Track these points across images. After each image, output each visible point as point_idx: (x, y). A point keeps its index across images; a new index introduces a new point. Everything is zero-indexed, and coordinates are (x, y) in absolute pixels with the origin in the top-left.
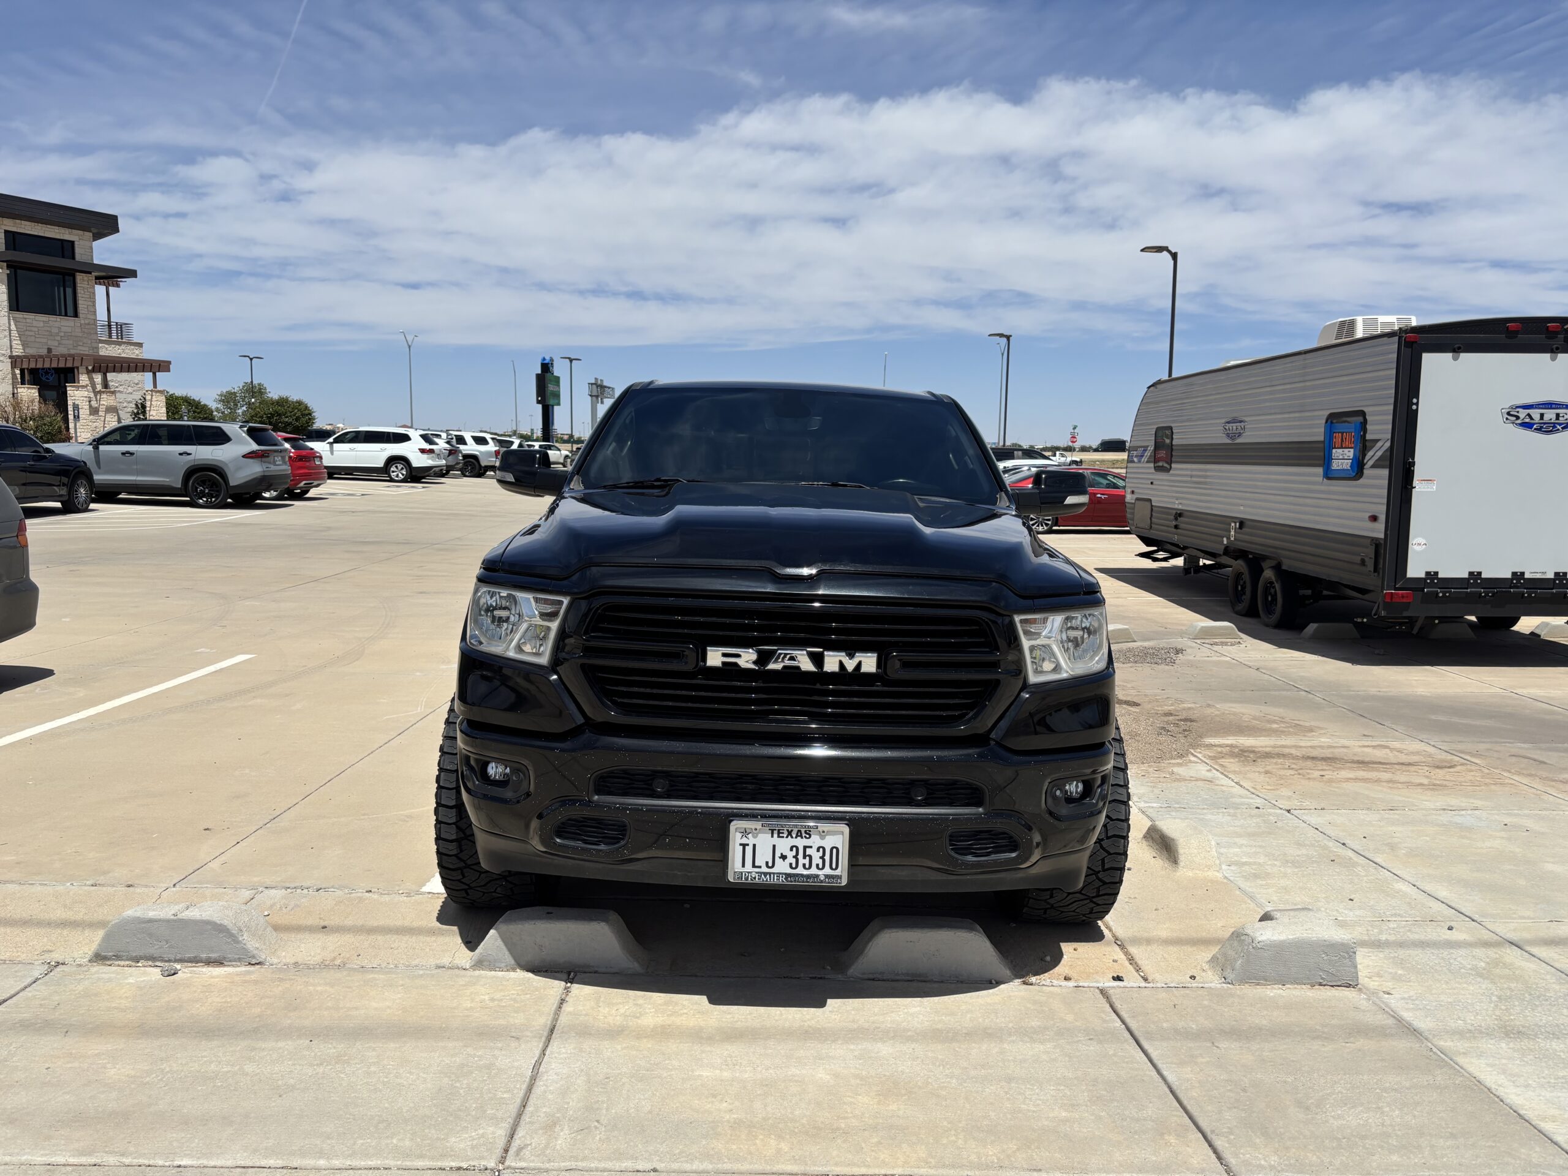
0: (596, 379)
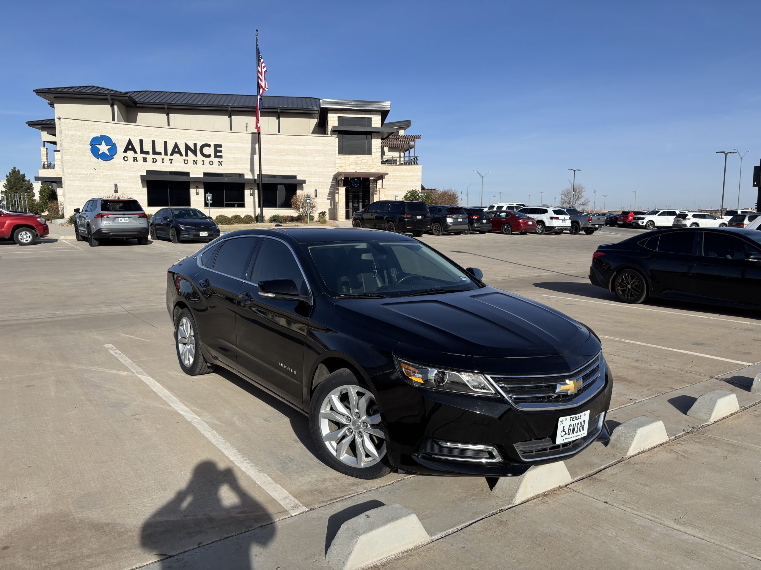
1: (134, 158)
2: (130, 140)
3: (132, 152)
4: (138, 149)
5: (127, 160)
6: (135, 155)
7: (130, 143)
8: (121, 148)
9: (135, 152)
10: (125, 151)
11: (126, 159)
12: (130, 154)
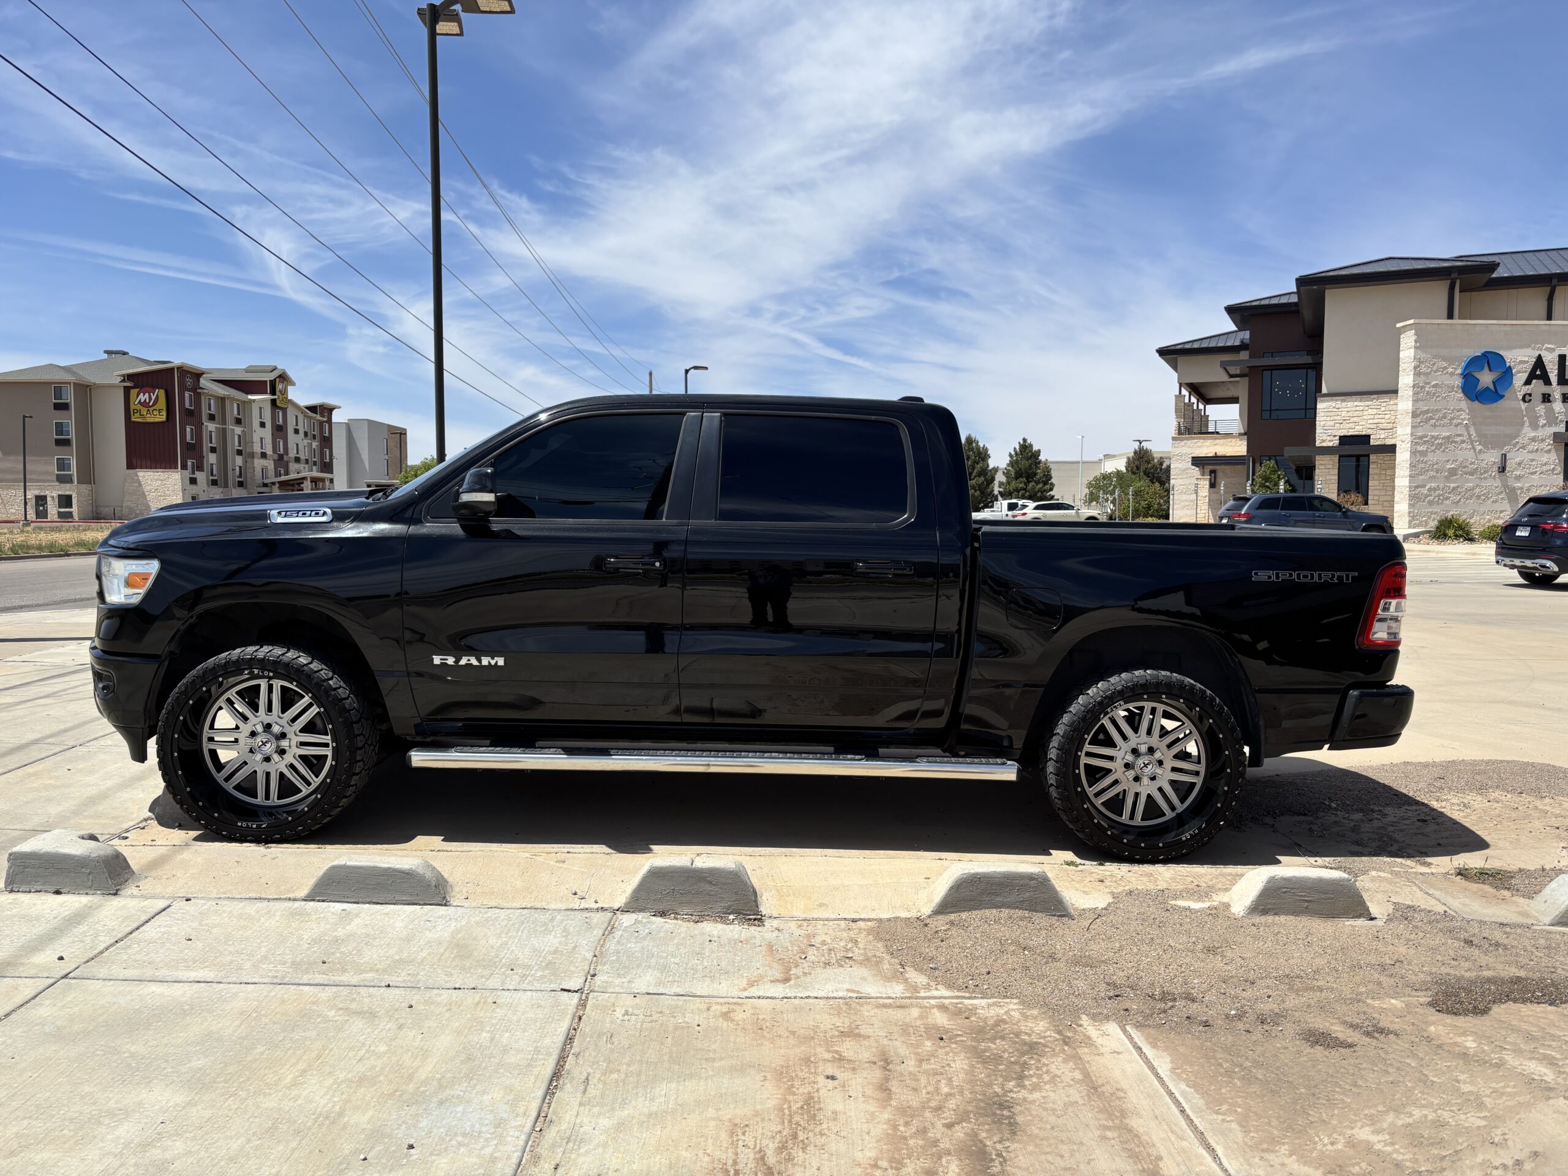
1: (1544, 395)
2: (1540, 358)
3: (1541, 382)
4: (1553, 377)
5: (1530, 400)
6: (1546, 389)
7: (1539, 363)
8: (1519, 379)
9: (1548, 382)
10: (1528, 382)
11: (1527, 398)
12: (1537, 386)
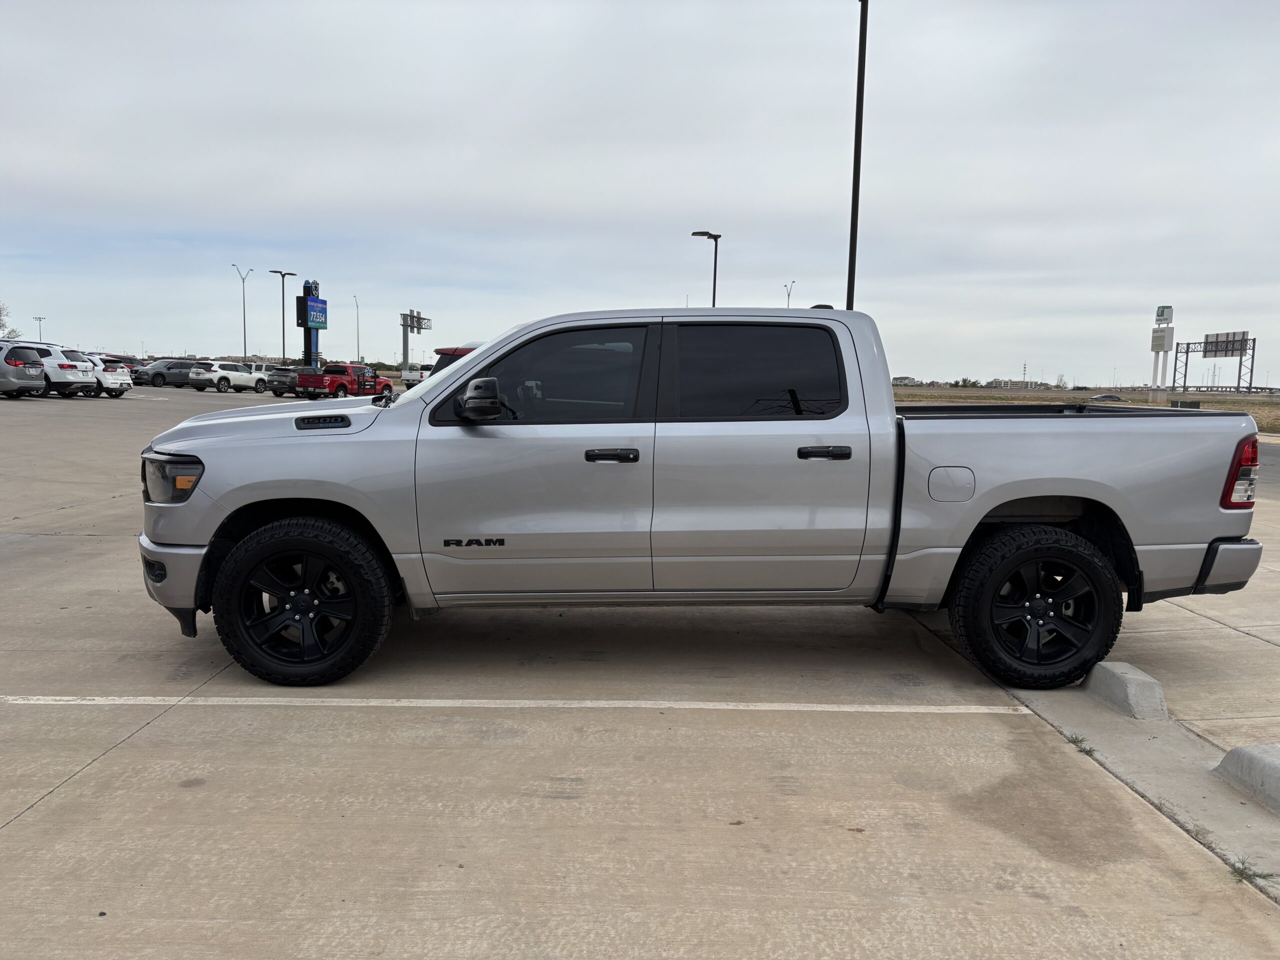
0: (412, 311)
